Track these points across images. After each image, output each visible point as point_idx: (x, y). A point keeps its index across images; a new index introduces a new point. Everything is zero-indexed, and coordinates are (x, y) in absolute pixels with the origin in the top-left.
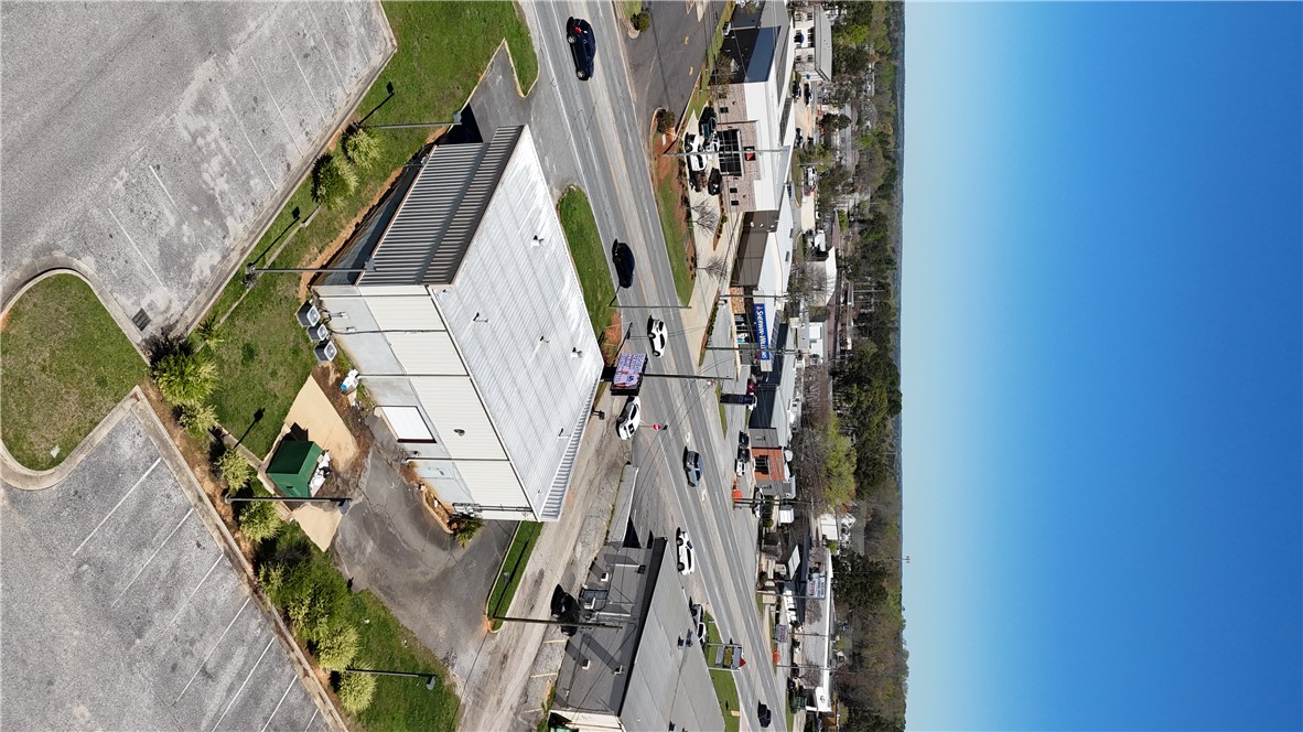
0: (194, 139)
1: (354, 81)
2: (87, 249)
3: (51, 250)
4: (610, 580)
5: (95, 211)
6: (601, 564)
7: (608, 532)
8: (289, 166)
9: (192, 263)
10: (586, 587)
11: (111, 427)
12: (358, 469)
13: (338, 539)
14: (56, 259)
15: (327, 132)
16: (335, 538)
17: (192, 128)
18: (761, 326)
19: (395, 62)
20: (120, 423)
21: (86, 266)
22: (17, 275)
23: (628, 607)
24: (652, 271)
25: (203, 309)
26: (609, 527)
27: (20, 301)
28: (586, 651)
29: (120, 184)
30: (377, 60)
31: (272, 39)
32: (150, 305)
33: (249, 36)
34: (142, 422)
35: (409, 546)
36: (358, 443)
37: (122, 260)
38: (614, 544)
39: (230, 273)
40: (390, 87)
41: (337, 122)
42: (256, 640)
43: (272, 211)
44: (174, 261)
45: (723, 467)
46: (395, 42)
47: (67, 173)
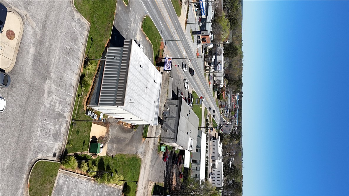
0: (50, 104)
1: (82, 46)
2: (38, 153)
3: (31, 161)
4: (170, 109)
5: (37, 144)
6: (167, 105)
7: (167, 96)
8: (74, 87)
9: (60, 132)
10: (164, 111)
11: (57, 181)
12: (108, 132)
13: (108, 150)
14: (33, 162)
15: (79, 68)
16: (107, 151)
17: (49, 102)
18: (202, 6)
19: (91, 30)
20: (58, 178)
21: (40, 156)
22: (27, 173)
23: (175, 116)
24: (170, 17)
25: (66, 139)
26: (167, 95)
27: (30, 178)
28: (166, 128)
29: (39, 133)
30: (86, 33)
31: (59, 59)
32: (55, 150)
33: (54, 64)
34: (62, 174)
35: (123, 138)
36: (107, 127)
37: (46, 148)
38: (169, 99)
39: (69, 126)
40: (92, 39)
41: (81, 63)
42: (98, 188)
43: (73, 102)
44: (56, 136)
45: (194, 51)
46: (89, 23)
47: (28, 143)
